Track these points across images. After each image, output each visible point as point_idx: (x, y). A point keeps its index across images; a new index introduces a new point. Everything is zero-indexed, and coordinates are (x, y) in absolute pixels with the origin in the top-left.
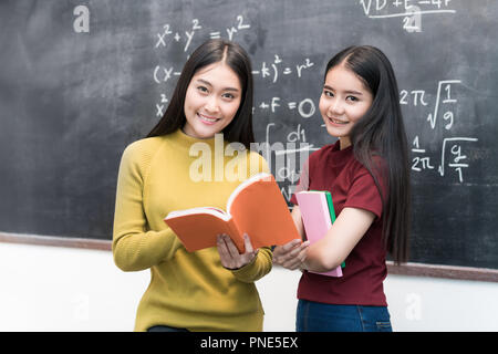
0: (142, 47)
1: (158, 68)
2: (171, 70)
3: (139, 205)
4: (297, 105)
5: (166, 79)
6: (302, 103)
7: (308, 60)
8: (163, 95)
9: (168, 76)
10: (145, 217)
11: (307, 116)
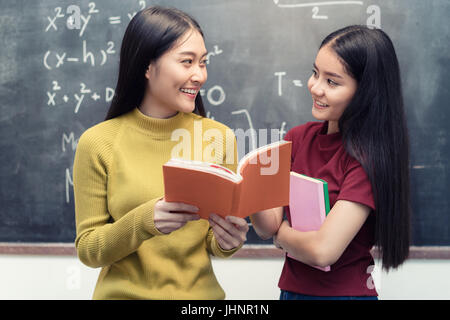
0: (30, 31)
1: (48, 53)
2: (64, 55)
3: (101, 200)
4: (206, 92)
5: (58, 65)
6: (211, 91)
7: (216, 47)
8: (55, 83)
9: (61, 61)
10: (107, 211)
11: (216, 103)
